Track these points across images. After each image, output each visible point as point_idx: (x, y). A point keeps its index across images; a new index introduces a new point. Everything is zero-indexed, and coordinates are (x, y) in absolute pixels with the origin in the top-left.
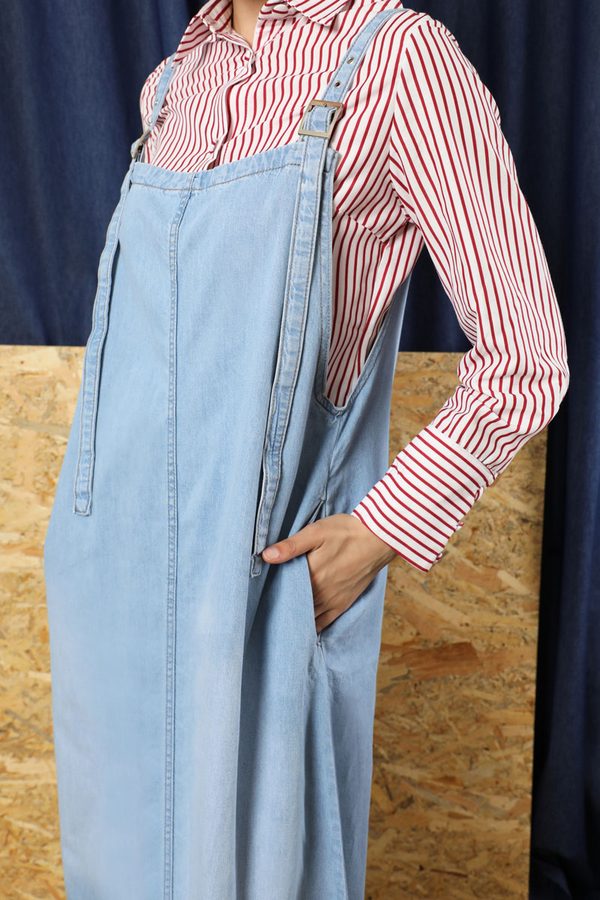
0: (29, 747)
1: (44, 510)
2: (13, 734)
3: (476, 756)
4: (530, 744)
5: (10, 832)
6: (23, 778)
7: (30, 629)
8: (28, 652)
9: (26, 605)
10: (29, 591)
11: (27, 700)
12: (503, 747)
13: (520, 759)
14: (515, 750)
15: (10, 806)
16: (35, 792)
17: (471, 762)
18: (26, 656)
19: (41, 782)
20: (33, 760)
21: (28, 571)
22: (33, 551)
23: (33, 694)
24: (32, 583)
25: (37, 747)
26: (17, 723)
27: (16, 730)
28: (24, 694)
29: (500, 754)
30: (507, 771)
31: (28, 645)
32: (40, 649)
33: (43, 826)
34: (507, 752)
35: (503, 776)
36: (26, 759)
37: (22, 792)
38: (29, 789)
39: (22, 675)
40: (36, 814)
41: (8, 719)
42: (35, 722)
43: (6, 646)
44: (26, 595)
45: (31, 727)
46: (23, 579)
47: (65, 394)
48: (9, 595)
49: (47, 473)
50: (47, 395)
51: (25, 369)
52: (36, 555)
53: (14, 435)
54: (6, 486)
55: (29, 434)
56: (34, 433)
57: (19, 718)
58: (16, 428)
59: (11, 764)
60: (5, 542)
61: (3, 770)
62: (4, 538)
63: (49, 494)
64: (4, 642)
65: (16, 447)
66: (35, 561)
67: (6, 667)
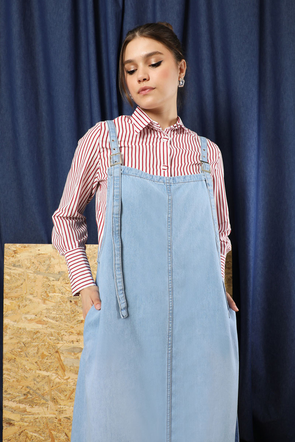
0: (36, 401)
1: (44, 306)
2: (29, 396)
5: (27, 437)
6: (33, 414)
7: (37, 353)
8: (36, 362)
9: (36, 344)
10: (38, 338)
11: (35, 382)
15: (28, 426)
16: (37, 420)
18: (35, 364)
19: (40, 416)
20: (37, 407)
21: (37, 330)
22: (39, 322)
23: (38, 380)
24: (39, 335)
25: (39, 402)
26: (31, 392)
27: (31, 395)
28: (34, 380)
31: (36, 360)
32: (41, 361)
33: (40, 434)
36: (34, 406)
37: (32, 420)
38: (35, 419)
39: (34, 372)
40: (38, 429)
41: (28, 390)
42: (38, 391)
43: (28, 360)
44: (36, 340)
45: (36, 393)
46: (35, 333)
47: (54, 261)
48: (30, 339)
49: (46, 292)
50: (48, 262)
51: (40, 252)
52: (41, 324)
53: (34, 277)
54: (31, 297)
55: (40, 277)
56: (42, 276)
57: (32, 389)
58: (35, 274)
59: (28, 409)
60: (29, 318)
61: (25, 411)
62: (29, 317)
63: (46, 300)
64: (28, 358)
65: (35, 282)
66: (40, 326)
67: (28, 369)
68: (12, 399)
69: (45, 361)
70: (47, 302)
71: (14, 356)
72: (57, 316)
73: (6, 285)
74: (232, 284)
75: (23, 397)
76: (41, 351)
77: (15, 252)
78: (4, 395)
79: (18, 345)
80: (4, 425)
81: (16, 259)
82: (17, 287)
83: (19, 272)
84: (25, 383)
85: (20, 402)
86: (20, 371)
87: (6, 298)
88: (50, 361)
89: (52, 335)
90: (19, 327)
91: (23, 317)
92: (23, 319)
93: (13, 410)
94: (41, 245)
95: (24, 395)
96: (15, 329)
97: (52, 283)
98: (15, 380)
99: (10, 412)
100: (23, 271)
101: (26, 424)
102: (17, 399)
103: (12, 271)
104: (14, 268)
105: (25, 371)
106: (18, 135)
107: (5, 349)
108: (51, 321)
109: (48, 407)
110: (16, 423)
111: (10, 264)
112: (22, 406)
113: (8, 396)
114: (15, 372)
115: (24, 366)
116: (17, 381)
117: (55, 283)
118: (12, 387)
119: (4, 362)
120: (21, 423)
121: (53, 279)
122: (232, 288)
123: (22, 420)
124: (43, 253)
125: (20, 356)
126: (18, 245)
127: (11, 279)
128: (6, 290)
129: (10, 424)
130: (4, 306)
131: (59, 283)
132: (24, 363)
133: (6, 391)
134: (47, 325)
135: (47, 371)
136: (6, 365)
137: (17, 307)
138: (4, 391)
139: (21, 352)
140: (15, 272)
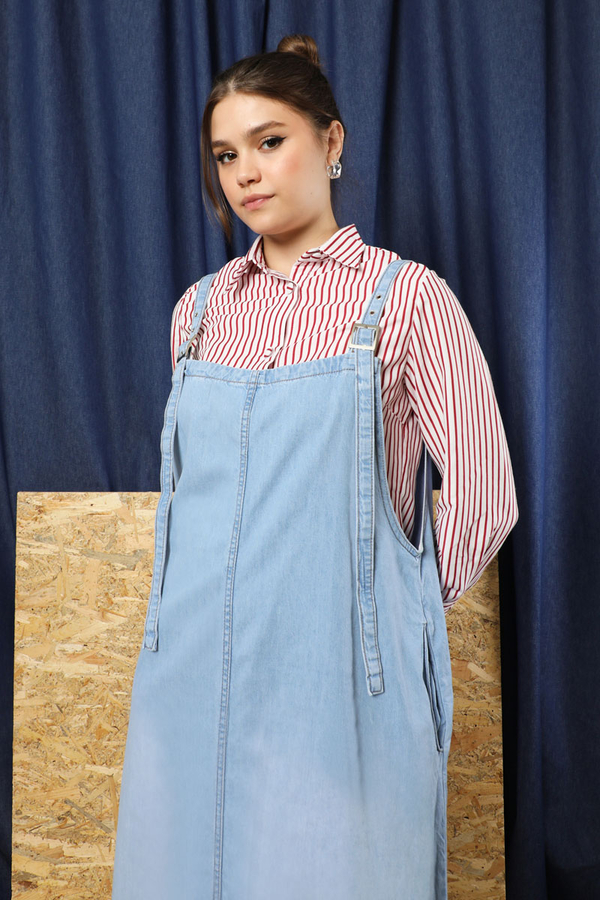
0: (83, 833)
1: (104, 625)
2: (70, 821)
3: (459, 824)
4: (501, 811)
6: (77, 862)
7: (87, 727)
8: (85, 747)
9: (86, 706)
10: (89, 694)
11: (83, 790)
12: (480, 815)
13: (494, 825)
14: (490, 817)
15: (66, 887)
16: (86, 874)
17: (455, 830)
18: (84, 752)
19: (93, 865)
20: (87, 844)
21: (88, 677)
22: (93, 659)
23: (89, 785)
24: (91, 687)
25: (90, 833)
26: (74, 811)
27: (73, 818)
28: (81, 785)
29: (478, 821)
30: (484, 835)
31: (86, 741)
32: (96, 744)
34: (484, 818)
35: (481, 840)
36: (81, 844)
37: (76, 875)
38: (83, 872)
39: (80, 767)
40: (88, 894)
41: (67, 808)
42: (90, 811)
43: (67, 743)
44: (87, 698)
45: (86, 814)
46: (84, 684)
47: (124, 529)
48: (72, 697)
49: (107, 594)
50: (110, 530)
51: (94, 510)
52: (96, 663)
53: (82, 563)
54: (74, 605)
55: (94, 562)
56: (99, 561)
57: (76, 807)
58: (84, 557)
59: (68, 849)
60: (71, 652)
61: (61, 854)
62: (69, 648)
63: (108, 611)
64: (66, 739)
65: (83, 573)
66: (94, 668)
67: (67, 761)
68: (33, 829)
69: (105, 743)
70: (109, 615)
71: (37, 735)
72: (131, 645)
73: (20, 582)
74: (497, 573)
75: (56, 825)
76: (96, 722)
77: (40, 510)
78: (14, 821)
79: (47, 709)
80: (14, 886)
81: (43, 525)
82: (46, 584)
83: (48, 552)
84: (60, 793)
85: (49, 835)
86: (51, 766)
87: (20, 608)
88: (116, 743)
89: (119, 687)
90: (50, 670)
91: (57, 649)
92: (58, 654)
93: (34, 854)
94: (95, 494)
95: (59, 819)
96: (40, 675)
97: (120, 575)
98: (38, 786)
99: (27, 858)
100: (57, 550)
101: (62, 884)
102: (44, 829)
103: (34, 551)
104: (38, 544)
105: (62, 766)
106: (47, 261)
107: (19, 719)
108: (118, 656)
109: (110, 845)
110: (39, 883)
111: (29, 536)
112: (53, 844)
113: (23, 823)
114: (40, 770)
115: (60, 755)
116: (44, 789)
117: (126, 575)
118: (33, 802)
119: (16, 747)
120: (51, 882)
121: (122, 566)
122: (497, 580)
123: (54, 874)
124: (99, 511)
125: (51, 733)
126: (46, 495)
127: (32, 568)
128: (21, 592)
129: (28, 884)
130: (16, 626)
131: (134, 574)
132: (60, 748)
133: (19, 812)
134: (109, 666)
135: (109, 766)
136: (19, 756)
137: (44, 628)
138: (14, 810)
139: (52, 725)
140: (41, 552)
